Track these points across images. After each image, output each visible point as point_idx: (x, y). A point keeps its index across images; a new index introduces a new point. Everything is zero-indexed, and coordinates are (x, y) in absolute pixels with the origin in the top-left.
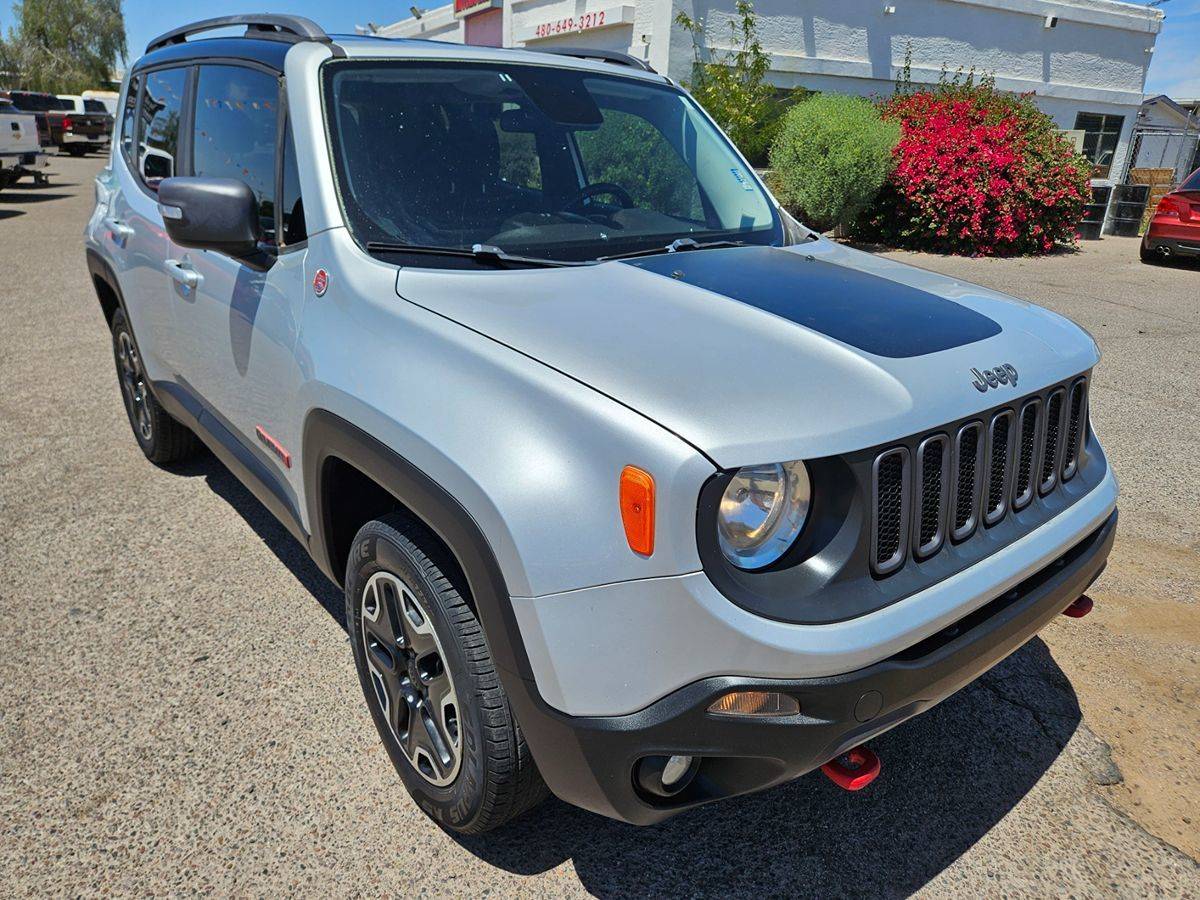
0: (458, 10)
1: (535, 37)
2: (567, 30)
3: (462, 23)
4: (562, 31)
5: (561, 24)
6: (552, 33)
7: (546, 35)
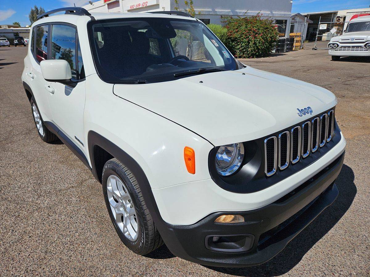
0: (105, 2)
1: (130, 9)
2: (138, 7)
3: (107, 5)
4: (137, 7)
5: (137, 5)
6: (135, 8)
7: (133, 8)
